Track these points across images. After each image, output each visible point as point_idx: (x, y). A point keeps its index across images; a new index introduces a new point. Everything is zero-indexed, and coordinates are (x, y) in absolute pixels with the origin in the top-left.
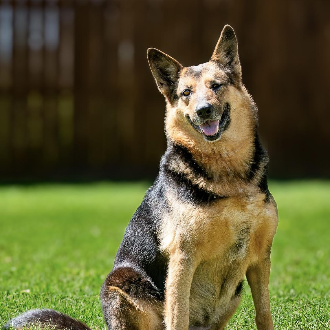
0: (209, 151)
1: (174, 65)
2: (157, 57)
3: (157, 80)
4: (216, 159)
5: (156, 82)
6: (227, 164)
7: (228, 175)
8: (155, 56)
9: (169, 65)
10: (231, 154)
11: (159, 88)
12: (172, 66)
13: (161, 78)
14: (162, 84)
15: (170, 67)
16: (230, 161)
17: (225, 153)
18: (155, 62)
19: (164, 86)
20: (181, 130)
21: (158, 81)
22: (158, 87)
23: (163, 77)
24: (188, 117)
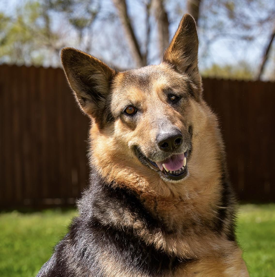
0: (167, 193)
1: (102, 71)
2: (77, 60)
3: (77, 93)
4: (176, 203)
5: (76, 97)
6: (191, 209)
7: (194, 224)
8: (73, 58)
9: (94, 70)
10: (195, 196)
11: (81, 106)
12: (100, 72)
13: (83, 90)
14: (84, 99)
15: (95, 73)
16: (194, 204)
17: (187, 195)
18: (73, 68)
19: (87, 102)
20: (124, 167)
21: (78, 96)
22: (79, 104)
23: (85, 88)
24: (135, 148)
